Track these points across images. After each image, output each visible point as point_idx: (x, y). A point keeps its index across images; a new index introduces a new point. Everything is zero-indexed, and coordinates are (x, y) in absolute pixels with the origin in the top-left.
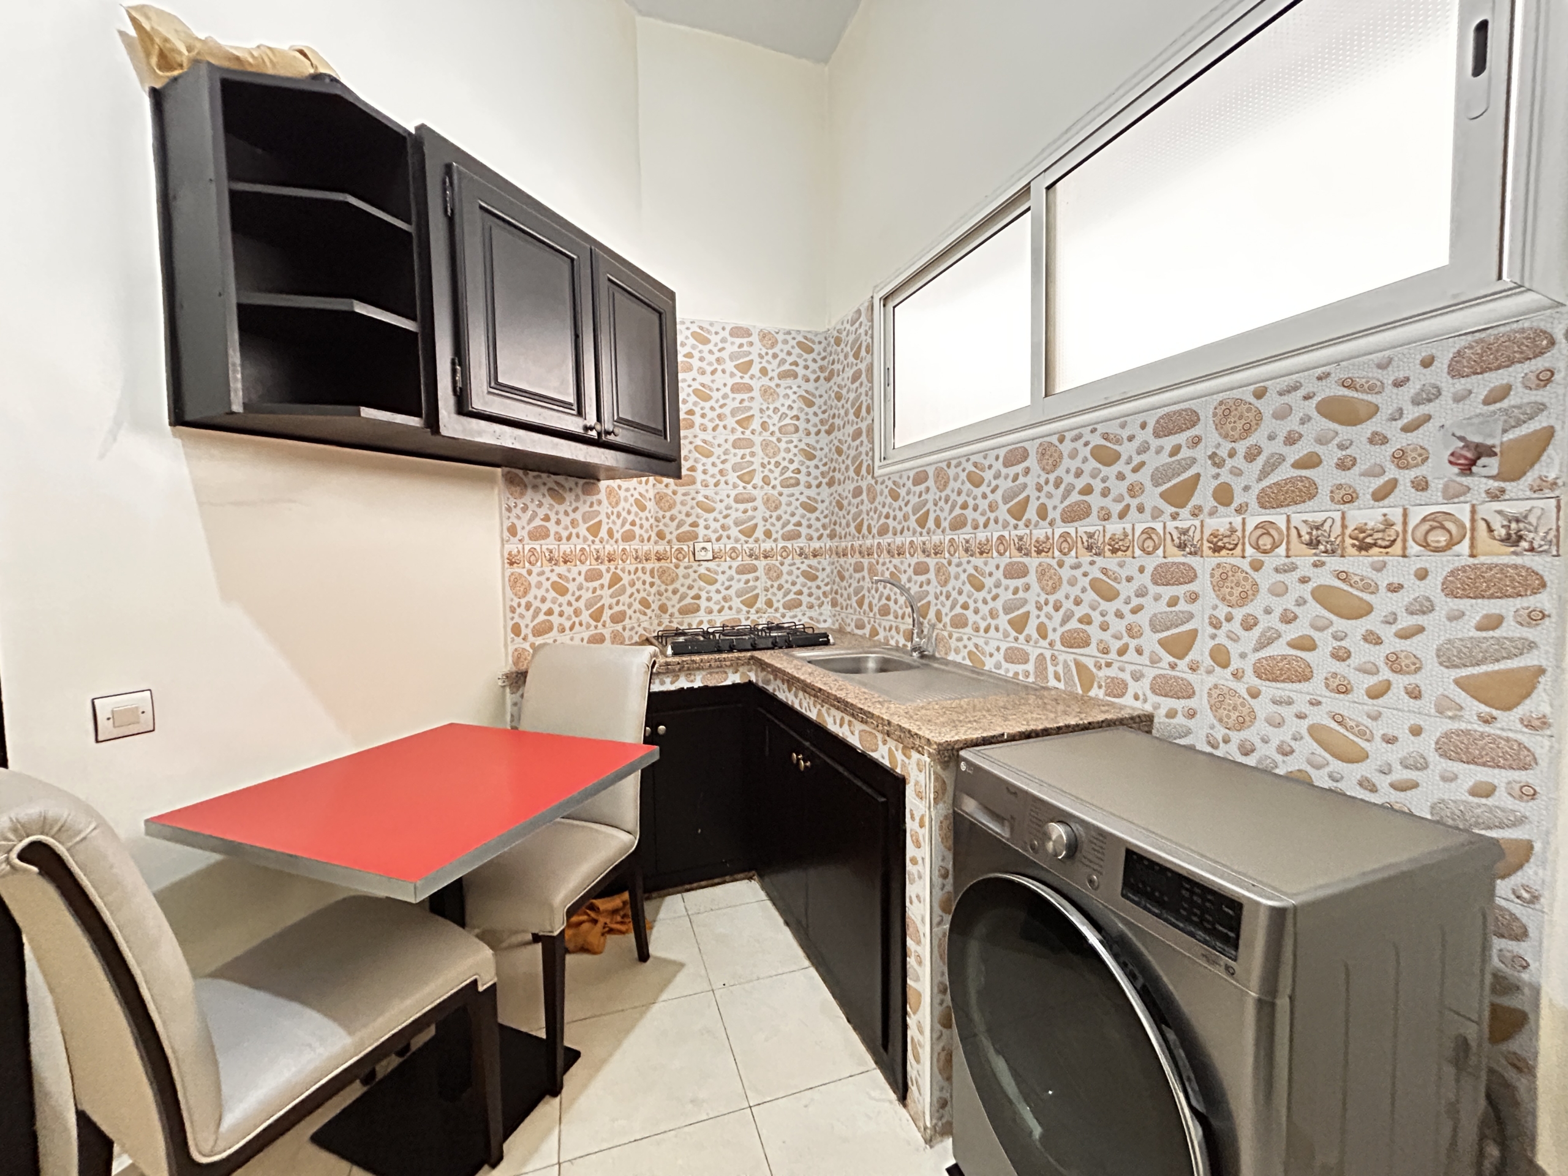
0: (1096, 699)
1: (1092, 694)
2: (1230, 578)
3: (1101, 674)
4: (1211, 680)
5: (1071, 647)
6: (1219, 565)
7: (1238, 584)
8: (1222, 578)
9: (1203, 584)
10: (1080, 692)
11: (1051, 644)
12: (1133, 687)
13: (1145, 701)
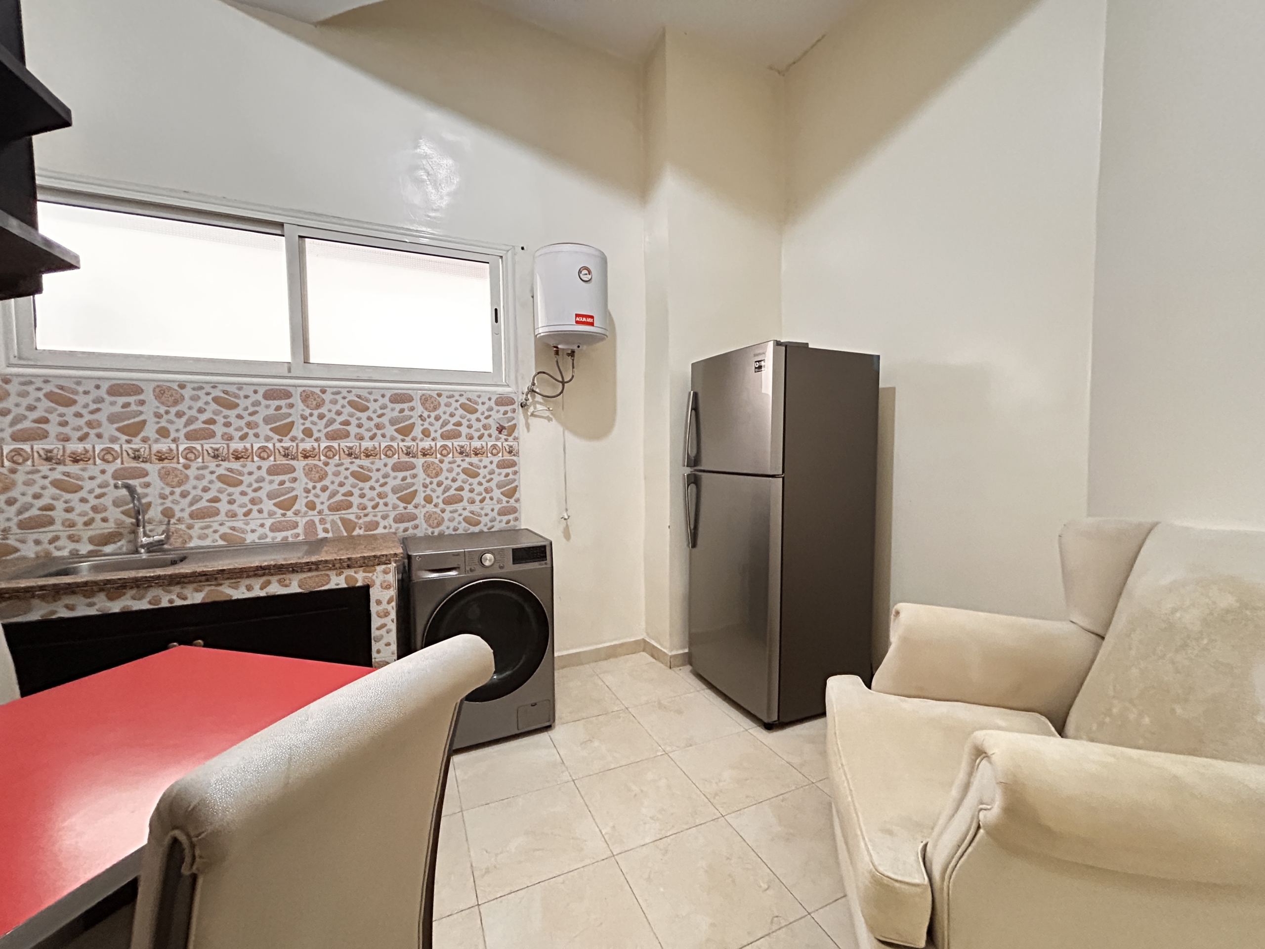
0: (359, 536)
1: (355, 533)
2: (431, 467)
3: (361, 521)
4: (424, 510)
5: (338, 511)
6: (425, 462)
7: (434, 469)
8: (426, 468)
9: (419, 470)
10: (345, 534)
11: (320, 512)
12: (383, 523)
13: (391, 528)
